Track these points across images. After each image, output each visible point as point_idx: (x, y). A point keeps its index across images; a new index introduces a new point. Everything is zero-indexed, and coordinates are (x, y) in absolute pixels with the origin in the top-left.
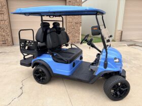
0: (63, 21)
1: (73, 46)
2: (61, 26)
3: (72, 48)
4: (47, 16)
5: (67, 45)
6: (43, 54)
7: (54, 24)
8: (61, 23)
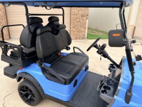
0: (63, 15)
1: (77, 51)
2: (61, 22)
3: (74, 53)
4: (43, 6)
5: (68, 49)
6: (32, 63)
7: (50, 19)
8: (60, 18)
